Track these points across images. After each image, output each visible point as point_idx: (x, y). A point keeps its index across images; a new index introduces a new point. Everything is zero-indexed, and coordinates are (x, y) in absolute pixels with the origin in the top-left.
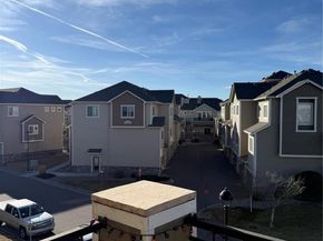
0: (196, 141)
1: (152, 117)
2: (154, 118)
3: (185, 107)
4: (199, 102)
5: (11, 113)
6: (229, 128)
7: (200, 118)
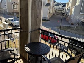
0: (58, 15)
1: (46, 3)
2: (47, 4)
3: (56, 5)
4: (60, 4)
5: (9, 1)
6: (68, 8)
7: (60, 9)
